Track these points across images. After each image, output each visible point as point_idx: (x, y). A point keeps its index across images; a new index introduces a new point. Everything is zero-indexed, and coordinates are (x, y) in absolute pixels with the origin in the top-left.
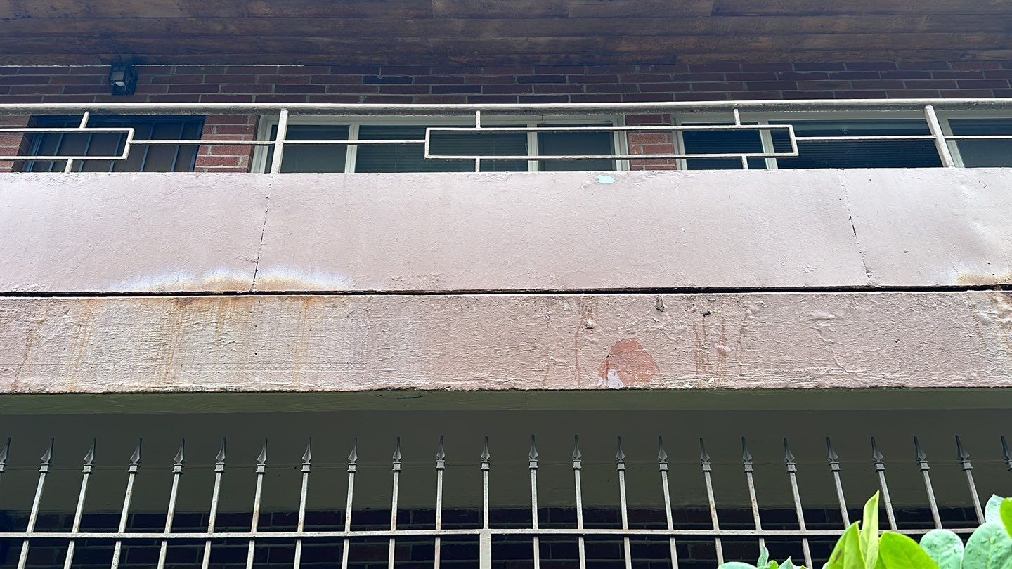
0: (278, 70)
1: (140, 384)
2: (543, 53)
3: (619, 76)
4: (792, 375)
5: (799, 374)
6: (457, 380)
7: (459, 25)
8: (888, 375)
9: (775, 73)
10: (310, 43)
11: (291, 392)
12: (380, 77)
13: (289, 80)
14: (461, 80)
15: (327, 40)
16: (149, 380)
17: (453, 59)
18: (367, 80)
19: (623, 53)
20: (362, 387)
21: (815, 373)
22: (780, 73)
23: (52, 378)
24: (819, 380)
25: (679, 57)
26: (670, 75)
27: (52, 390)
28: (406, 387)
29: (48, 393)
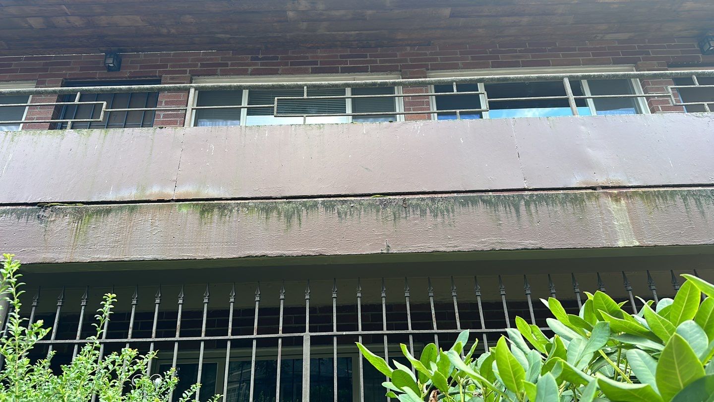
0: (201, 54)
1: (109, 256)
2: (352, 41)
3: (398, 53)
4: (478, 243)
5: (482, 242)
6: (289, 250)
7: (304, 25)
8: (532, 242)
9: (488, 50)
10: (219, 38)
11: (194, 260)
12: (260, 56)
13: (208, 60)
14: (307, 58)
15: (228, 36)
16: (114, 254)
17: (302, 45)
18: (253, 59)
19: (400, 40)
20: (234, 256)
21: (491, 241)
22: (491, 50)
23: (60, 254)
24: (493, 245)
25: (432, 42)
26: (427, 52)
27: (60, 261)
28: (260, 255)
29: (57, 263)
